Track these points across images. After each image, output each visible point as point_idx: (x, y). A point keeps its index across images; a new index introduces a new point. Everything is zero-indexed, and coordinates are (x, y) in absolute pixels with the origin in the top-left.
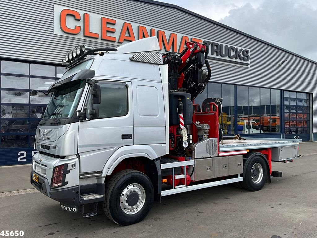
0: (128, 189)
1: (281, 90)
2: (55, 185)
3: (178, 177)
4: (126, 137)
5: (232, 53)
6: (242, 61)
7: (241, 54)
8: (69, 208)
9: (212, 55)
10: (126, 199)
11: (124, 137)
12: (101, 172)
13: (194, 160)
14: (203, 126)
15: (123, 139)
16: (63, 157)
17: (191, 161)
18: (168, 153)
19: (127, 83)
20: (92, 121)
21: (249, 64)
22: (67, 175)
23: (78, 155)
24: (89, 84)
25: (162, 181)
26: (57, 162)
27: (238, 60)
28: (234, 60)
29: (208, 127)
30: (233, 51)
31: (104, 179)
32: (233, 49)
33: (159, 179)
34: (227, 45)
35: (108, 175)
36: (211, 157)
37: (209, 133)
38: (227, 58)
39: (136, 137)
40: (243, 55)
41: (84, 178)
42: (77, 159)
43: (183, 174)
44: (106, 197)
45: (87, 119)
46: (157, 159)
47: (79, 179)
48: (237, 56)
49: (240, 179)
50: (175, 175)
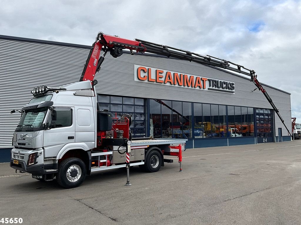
0: (70, 169)
1: (254, 108)
2: (30, 164)
3: (102, 161)
4: (70, 138)
5: (224, 86)
6: (230, 90)
7: (229, 86)
8: (38, 177)
9: (213, 87)
10: (70, 174)
11: (69, 138)
12: (56, 157)
13: (112, 152)
14: (119, 132)
15: (68, 139)
16: (34, 149)
17: (111, 152)
18: (96, 147)
19: (72, 108)
20: (52, 129)
21: (234, 92)
22: (37, 158)
23: (43, 148)
24: (50, 109)
25: (92, 163)
26: (30, 152)
27: (227, 90)
28: (225, 90)
29: (122, 132)
30: (225, 84)
31: (57, 161)
32: (225, 83)
33: (90, 162)
34: (221, 80)
35: (60, 158)
36: (123, 150)
37: (123, 135)
38: (221, 89)
39: (76, 138)
40: (231, 86)
41: (46, 160)
42: (43, 150)
43: (105, 159)
44: (59, 171)
45: (48, 128)
46: (89, 151)
47: (44, 161)
48: (227, 87)
49: (143, 163)
50: (100, 160)
